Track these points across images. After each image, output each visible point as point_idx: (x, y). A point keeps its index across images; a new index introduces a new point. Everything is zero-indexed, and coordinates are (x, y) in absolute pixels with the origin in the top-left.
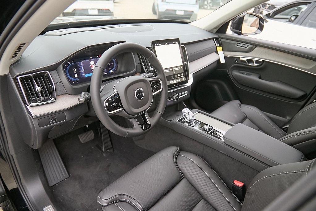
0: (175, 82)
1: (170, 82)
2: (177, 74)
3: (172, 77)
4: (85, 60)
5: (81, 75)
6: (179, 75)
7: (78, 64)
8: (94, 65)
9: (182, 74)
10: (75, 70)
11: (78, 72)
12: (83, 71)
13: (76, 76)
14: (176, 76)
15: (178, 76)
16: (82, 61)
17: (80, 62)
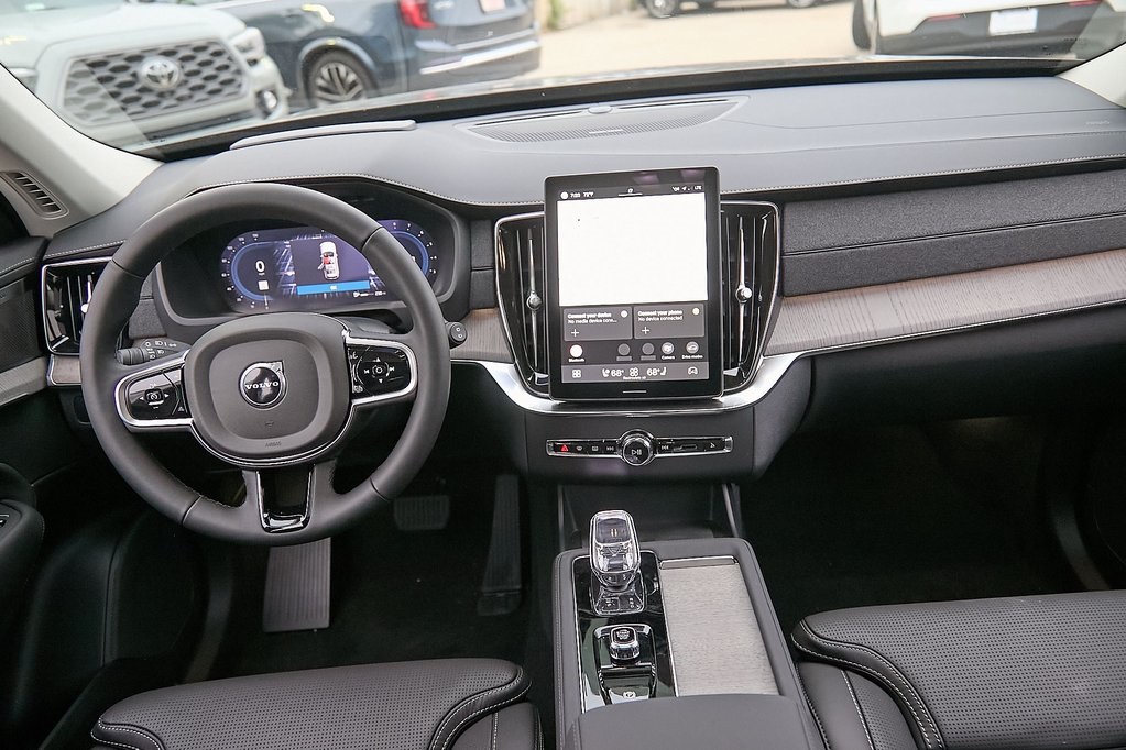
0: (634, 374)
1: (605, 373)
2: (658, 343)
3: (624, 349)
4: (302, 235)
5: (280, 285)
6: (668, 348)
7: (274, 247)
8: (335, 255)
9: (692, 347)
10: (260, 266)
11: (273, 276)
12: (291, 273)
13: (263, 285)
14: (648, 348)
15: (658, 352)
16: (289, 239)
17: (280, 242)
